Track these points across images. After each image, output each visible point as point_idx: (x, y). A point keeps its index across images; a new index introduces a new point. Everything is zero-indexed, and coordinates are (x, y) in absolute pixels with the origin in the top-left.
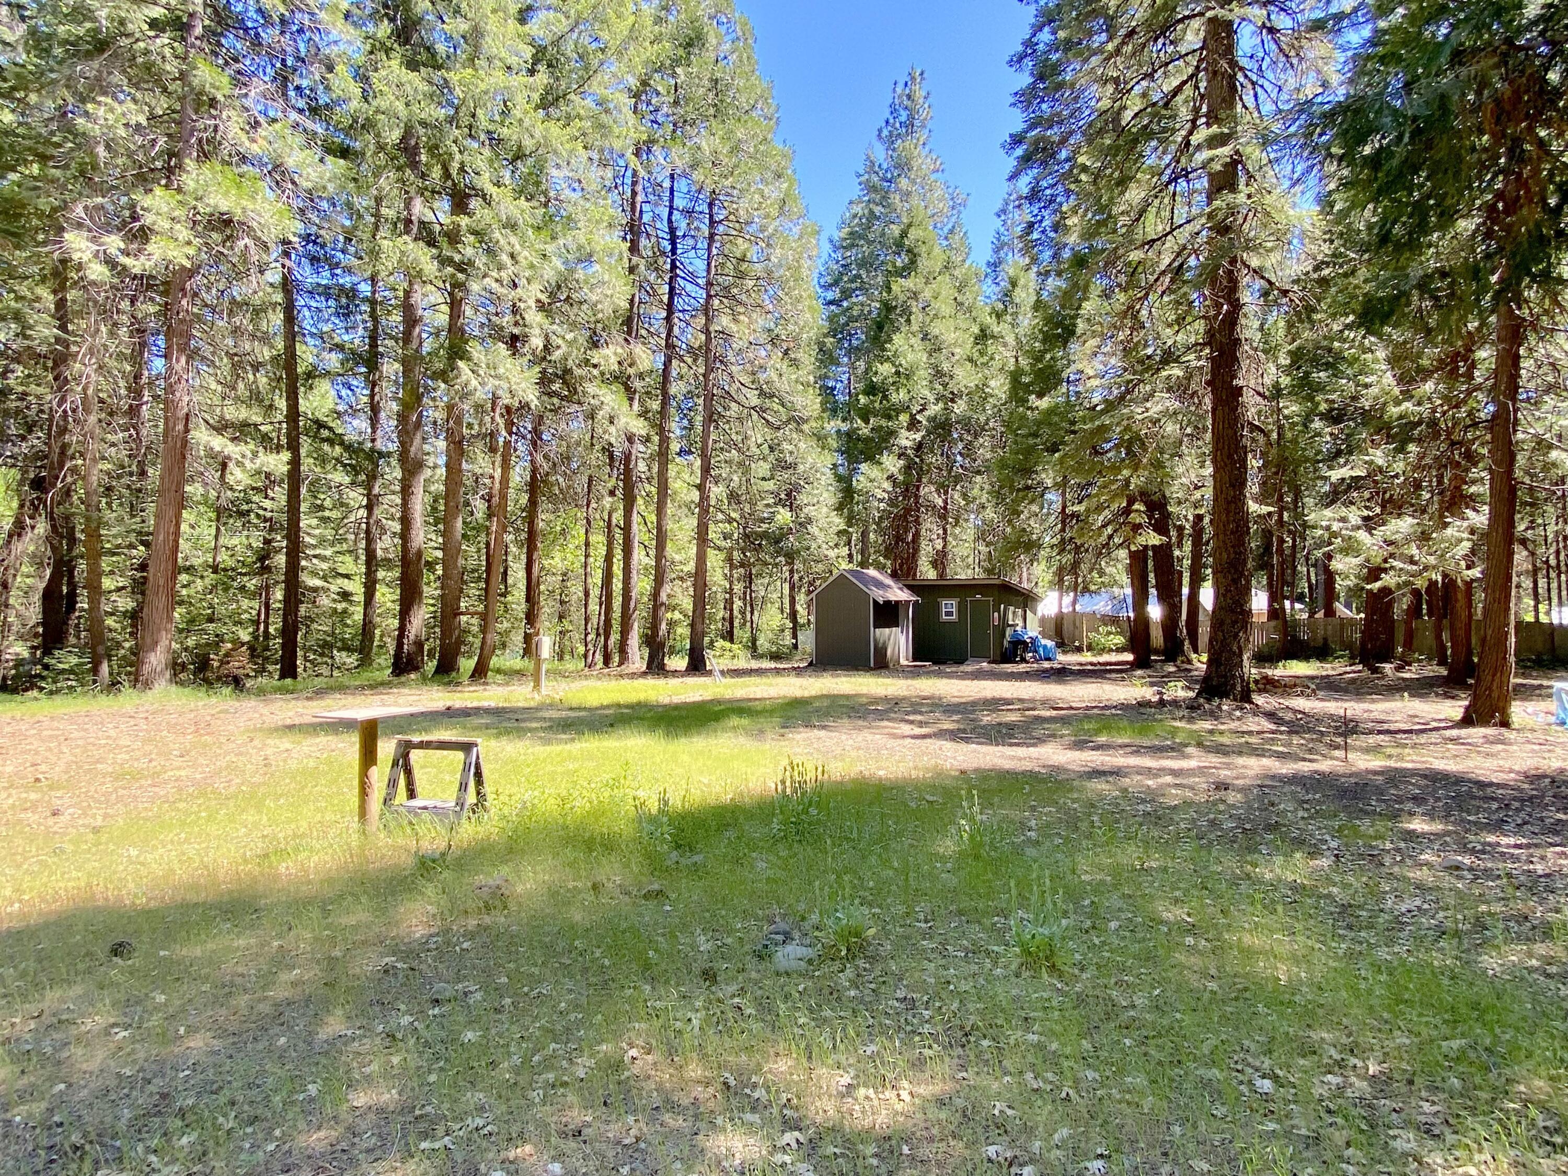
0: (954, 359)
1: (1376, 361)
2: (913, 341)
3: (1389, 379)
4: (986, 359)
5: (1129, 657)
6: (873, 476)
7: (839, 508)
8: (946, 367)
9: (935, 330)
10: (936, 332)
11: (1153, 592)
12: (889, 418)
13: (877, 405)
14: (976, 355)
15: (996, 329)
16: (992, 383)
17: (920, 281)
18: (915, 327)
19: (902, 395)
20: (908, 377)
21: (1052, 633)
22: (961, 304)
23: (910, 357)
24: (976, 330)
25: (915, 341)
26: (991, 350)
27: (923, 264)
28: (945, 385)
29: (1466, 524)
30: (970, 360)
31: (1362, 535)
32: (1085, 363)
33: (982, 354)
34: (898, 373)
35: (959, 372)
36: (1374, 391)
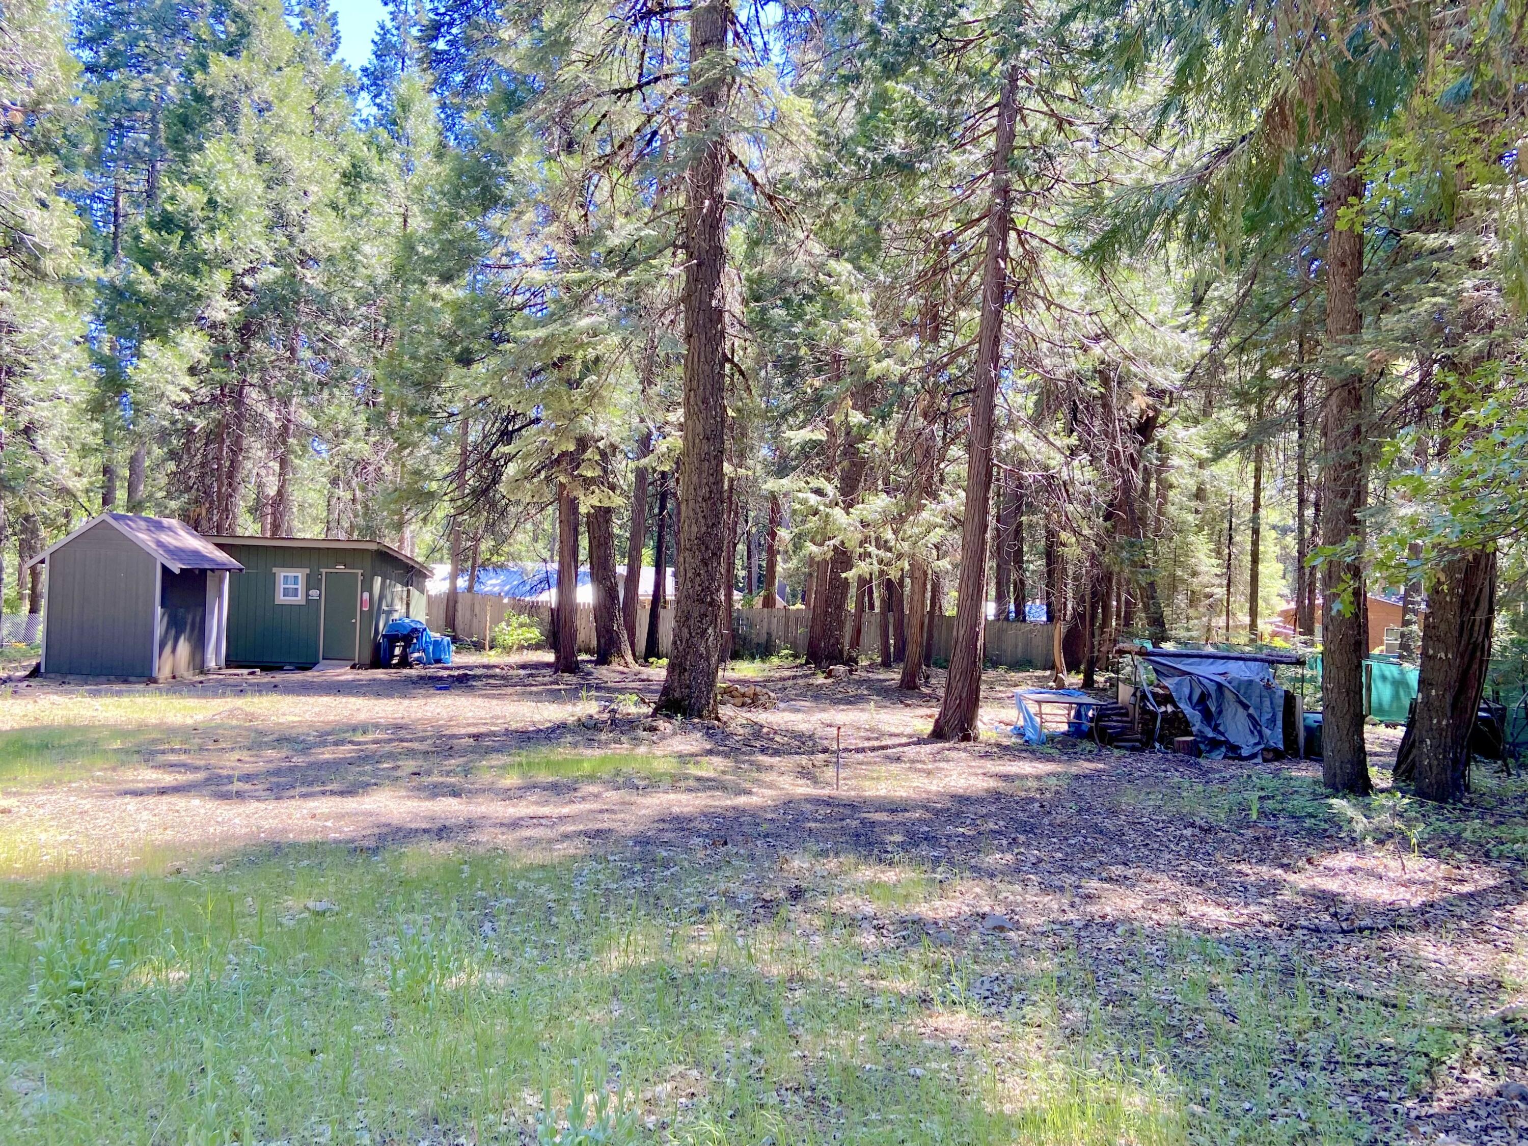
0: (307, 202)
1: (861, 304)
2: (240, 157)
3: (872, 330)
4: (358, 211)
5: (550, 657)
6: (164, 362)
7: (97, 408)
8: (293, 209)
9: (279, 147)
10: (279, 152)
11: (585, 569)
12: (196, 273)
13: (173, 249)
14: (343, 200)
15: (377, 169)
16: (367, 248)
17: (257, 67)
18: (245, 138)
19: (220, 240)
20: (228, 212)
21: (442, 622)
22: (322, 120)
23: (235, 182)
24: (344, 162)
25: (247, 161)
26: (365, 198)
27: (260, 40)
28: (291, 239)
29: (939, 507)
30: (334, 207)
31: (838, 513)
32: (522, 242)
33: (352, 199)
34: (212, 203)
35: (315, 223)
36: (857, 340)
